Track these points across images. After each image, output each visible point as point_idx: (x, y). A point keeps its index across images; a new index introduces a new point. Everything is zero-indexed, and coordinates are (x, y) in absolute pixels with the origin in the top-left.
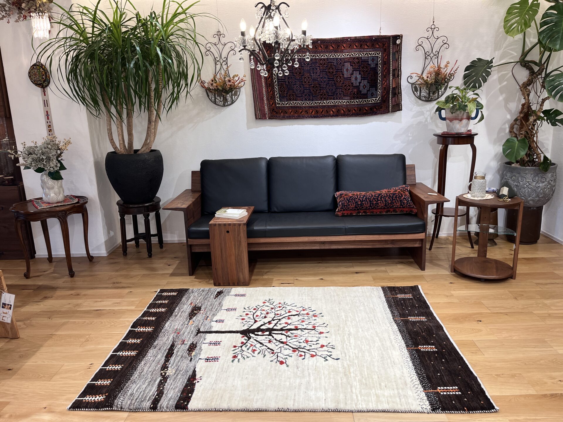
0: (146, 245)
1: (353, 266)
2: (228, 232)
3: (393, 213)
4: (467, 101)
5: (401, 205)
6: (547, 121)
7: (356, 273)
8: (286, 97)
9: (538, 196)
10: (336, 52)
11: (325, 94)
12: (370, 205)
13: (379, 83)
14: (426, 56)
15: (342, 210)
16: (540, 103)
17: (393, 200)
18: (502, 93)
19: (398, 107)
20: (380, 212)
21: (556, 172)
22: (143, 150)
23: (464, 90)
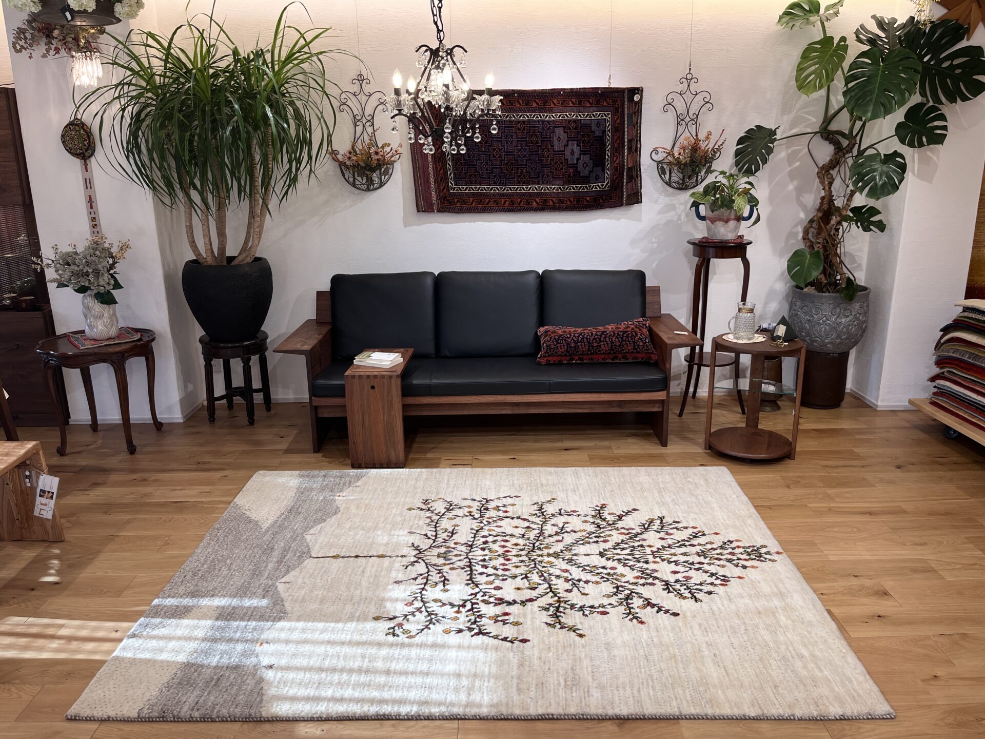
0: (245, 406)
1: (561, 440)
2: (373, 387)
3: (621, 361)
4: (735, 193)
5: (634, 349)
6: (856, 224)
7: (567, 449)
8: (465, 178)
9: (839, 337)
10: (542, 110)
11: (524, 176)
12: (589, 348)
13: (608, 160)
14: (679, 120)
15: (547, 355)
16: (847, 197)
17: (623, 340)
18: (792, 180)
19: (635, 198)
20: (603, 359)
21: (868, 300)
22: (241, 258)
23: (731, 175)
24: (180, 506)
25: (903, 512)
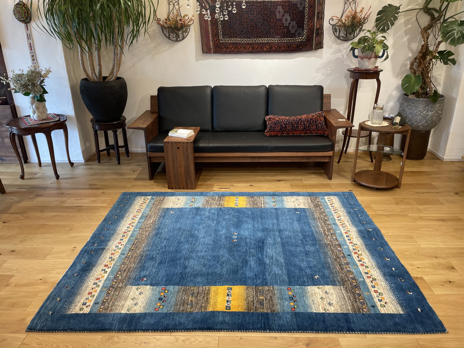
0: (116, 155)
1: (276, 176)
2: (178, 148)
3: (310, 135)
4: (376, 43)
5: (316, 128)
6: (440, 60)
7: (279, 181)
8: (228, 34)
9: (426, 122)
11: (260, 33)
12: (292, 128)
13: (305, 24)
14: (346, 1)
15: (270, 131)
16: (436, 45)
17: (310, 124)
18: (406, 35)
19: (320, 46)
20: (300, 134)
21: (444, 103)
22: (110, 77)
23: (374, 32)
24: (79, 209)
25: (459, 220)
